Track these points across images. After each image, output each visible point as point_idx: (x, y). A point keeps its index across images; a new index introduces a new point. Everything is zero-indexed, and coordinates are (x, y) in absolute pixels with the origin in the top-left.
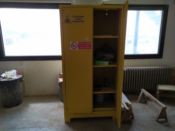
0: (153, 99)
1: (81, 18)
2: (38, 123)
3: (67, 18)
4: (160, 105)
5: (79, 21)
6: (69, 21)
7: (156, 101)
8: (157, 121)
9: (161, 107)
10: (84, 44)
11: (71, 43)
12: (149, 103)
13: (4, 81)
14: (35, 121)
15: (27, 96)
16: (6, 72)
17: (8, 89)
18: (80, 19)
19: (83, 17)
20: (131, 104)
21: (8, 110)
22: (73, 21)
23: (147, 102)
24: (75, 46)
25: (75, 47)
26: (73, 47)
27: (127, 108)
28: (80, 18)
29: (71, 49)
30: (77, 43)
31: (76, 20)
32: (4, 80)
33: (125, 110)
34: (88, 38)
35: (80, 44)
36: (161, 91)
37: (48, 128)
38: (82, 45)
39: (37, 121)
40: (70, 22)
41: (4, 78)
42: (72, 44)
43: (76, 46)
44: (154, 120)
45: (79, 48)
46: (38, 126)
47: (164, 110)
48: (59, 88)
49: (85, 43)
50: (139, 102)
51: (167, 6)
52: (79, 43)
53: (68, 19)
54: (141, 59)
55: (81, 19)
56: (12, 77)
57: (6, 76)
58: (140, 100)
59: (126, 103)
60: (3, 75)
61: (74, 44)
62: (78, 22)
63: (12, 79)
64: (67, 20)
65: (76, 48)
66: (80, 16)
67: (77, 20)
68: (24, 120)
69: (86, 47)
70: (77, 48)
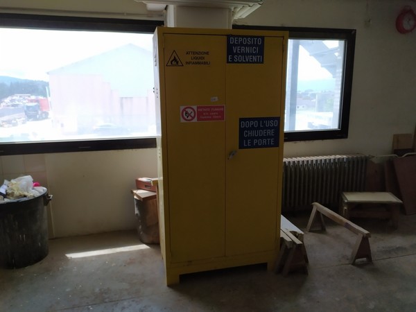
0: (341, 221)
1: (203, 56)
2: (106, 293)
3: (174, 54)
4: (356, 232)
5: (199, 63)
6: (177, 62)
7: (347, 223)
8: (354, 264)
9: (359, 234)
10: (209, 110)
11: (182, 108)
12: (330, 230)
13: (8, 203)
14: (97, 290)
15: (56, 238)
16: (6, 182)
17: (17, 223)
18: (200, 58)
19: (207, 53)
20: (303, 233)
21: (20, 273)
22: (187, 63)
23: (325, 230)
24: (190, 115)
25: (190, 118)
26: (186, 117)
27: (298, 242)
28: (201, 56)
29: (182, 121)
30: (195, 108)
31: (192, 61)
32: (6, 200)
33: (295, 246)
34: (217, 98)
35: (201, 110)
36: (351, 204)
37: (133, 301)
38: (205, 112)
39: (100, 290)
40: (179, 63)
41: (5, 196)
42: (184, 110)
43: (193, 114)
44: (347, 262)
45: (198, 119)
46: (107, 300)
47: (365, 239)
48: (137, 212)
49: (210, 107)
50: (310, 231)
51: (353, 32)
52: (198, 108)
53: (177, 58)
54: (307, 142)
55: (204, 58)
56: (26, 193)
57: (9, 192)
58: (312, 227)
59: (291, 232)
60: (2, 190)
61: (189, 111)
62: (196, 63)
63: (25, 196)
64: (175, 59)
65: (193, 118)
66: (201, 51)
67: (194, 61)
68: (67, 290)
69: (214, 117)
70: (195, 120)
